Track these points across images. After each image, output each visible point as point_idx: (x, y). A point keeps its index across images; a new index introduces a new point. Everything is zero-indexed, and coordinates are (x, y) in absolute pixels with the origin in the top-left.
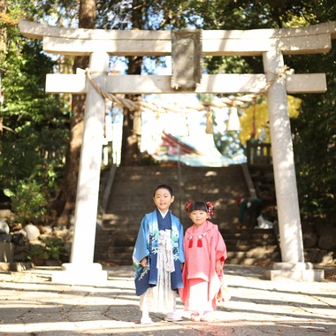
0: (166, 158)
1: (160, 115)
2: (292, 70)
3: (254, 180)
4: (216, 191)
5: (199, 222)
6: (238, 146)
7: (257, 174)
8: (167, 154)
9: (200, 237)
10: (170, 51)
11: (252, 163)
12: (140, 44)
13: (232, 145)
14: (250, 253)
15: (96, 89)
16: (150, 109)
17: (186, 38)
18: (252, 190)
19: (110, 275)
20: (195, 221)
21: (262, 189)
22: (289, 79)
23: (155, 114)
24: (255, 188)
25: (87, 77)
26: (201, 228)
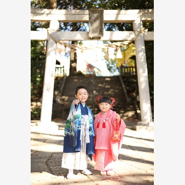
0: (88, 73)
1: (83, 51)
2: (147, 30)
3: (124, 82)
4: (109, 87)
5: (104, 110)
6: (116, 68)
7: (126, 79)
8: (88, 71)
9: (104, 121)
10: (88, 20)
11: (123, 75)
12: (74, 16)
13: (114, 68)
14: (125, 114)
15: (52, 38)
16: (78, 48)
17: (96, 13)
18: (124, 86)
19: (60, 126)
20: (101, 109)
21: (128, 86)
22: (146, 33)
23: (81, 50)
24: (125, 85)
25: (48, 33)
26: (105, 114)
